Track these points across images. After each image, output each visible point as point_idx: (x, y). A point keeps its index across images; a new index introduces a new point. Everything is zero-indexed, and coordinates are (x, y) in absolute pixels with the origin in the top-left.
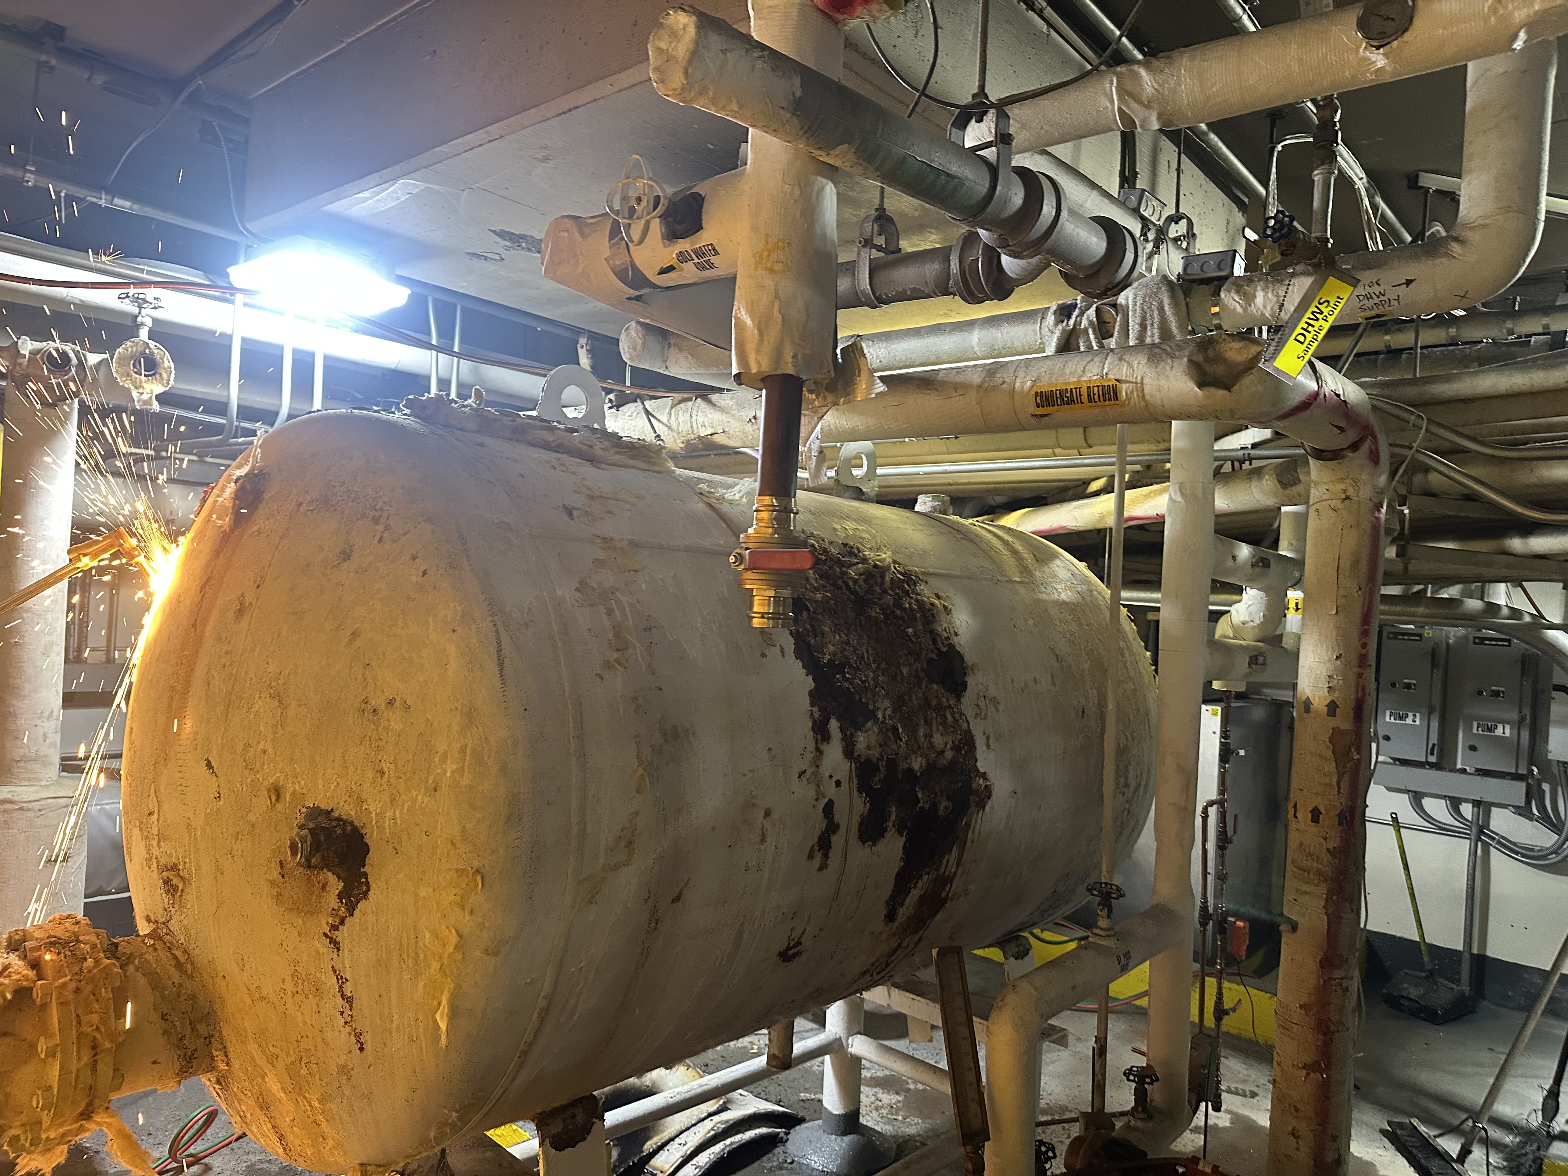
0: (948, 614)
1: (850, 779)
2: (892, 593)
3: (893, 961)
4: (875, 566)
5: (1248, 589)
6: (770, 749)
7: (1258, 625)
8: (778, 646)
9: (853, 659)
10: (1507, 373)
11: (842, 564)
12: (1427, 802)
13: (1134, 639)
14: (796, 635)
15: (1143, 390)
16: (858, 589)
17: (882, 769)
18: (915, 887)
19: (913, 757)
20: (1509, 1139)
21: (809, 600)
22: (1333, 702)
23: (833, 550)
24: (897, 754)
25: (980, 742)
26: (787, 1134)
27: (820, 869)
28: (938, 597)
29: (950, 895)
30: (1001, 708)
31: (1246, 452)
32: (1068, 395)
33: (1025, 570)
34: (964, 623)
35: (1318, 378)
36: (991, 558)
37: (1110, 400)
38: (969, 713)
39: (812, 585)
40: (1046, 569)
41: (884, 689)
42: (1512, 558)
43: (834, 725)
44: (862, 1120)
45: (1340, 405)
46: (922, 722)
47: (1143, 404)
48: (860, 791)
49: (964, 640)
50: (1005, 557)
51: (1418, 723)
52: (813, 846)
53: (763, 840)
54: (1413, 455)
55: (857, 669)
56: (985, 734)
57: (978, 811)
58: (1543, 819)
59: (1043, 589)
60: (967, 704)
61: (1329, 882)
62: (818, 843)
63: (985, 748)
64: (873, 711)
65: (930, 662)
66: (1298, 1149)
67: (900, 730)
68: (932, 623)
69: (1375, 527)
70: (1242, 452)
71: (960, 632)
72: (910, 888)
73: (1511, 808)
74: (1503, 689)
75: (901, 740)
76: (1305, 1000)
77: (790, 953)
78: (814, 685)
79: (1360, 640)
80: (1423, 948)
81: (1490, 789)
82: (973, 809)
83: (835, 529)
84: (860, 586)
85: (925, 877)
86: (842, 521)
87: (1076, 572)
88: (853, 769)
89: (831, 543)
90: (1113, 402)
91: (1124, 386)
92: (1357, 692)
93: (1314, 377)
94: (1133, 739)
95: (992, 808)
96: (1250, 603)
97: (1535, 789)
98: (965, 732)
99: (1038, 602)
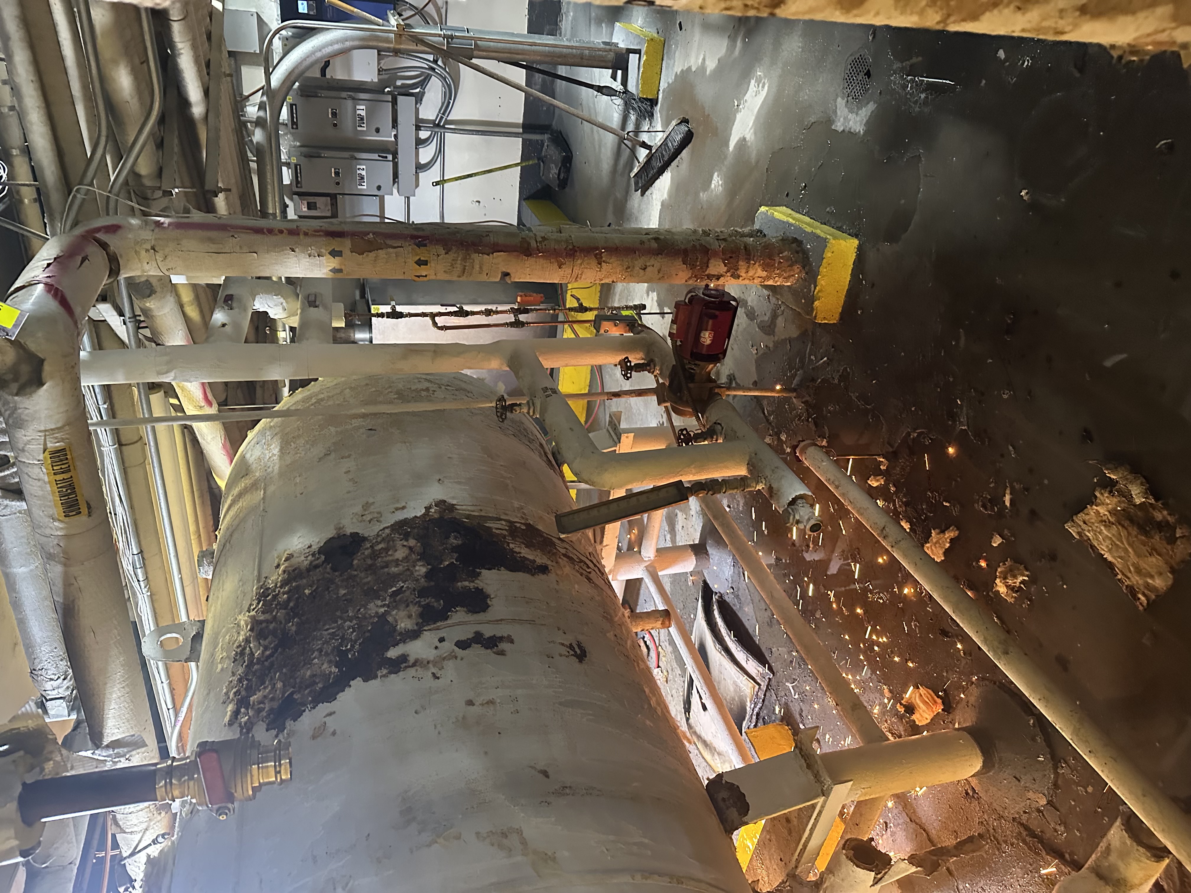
0: (293, 556)
1: (438, 629)
2: (276, 611)
3: (578, 558)
4: (251, 630)
5: (254, 308)
6: (416, 712)
7: (284, 299)
8: (325, 719)
9: (335, 643)
10: (28, 125)
11: (251, 664)
12: (423, 160)
13: (309, 390)
14: (316, 703)
15: (52, 430)
16: (272, 645)
17: (427, 601)
18: (520, 553)
19: (416, 574)
20: (633, 117)
21: (284, 693)
22: (330, 253)
23: (240, 672)
24: (414, 590)
25: (400, 516)
26: (716, 593)
27: (512, 642)
28: (278, 566)
29: (523, 522)
30: (371, 500)
31: (128, 320)
32: (64, 490)
33: (254, 486)
34: (301, 540)
35: (30, 285)
36: (245, 517)
37: (66, 455)
38: (377, 528)
39: (270, 693)
40: (254, 466)
41: (359, 610)
42: (209, 114)
43: (393, 653)
44: (697, 542)
45: (58, 262)
46: (386, 570)
47: (67, 428)
48: (446, 618)
49: (315, 539)
50: (244, 503)
51: (364, 167)
52: (494, 653)
53: (491, 702)
54: (115, 195)
55: (343, 638)
56: (393, 512)
57: (457, 509)
58: (422, 86)
59: (271, 469)
60: (370, 531)
61: (470, 252)
62: (491, 648)
63: (405, 511)
64: (379, 617)
65: (334, 569)
66: (653, 266)
67: (394, 589)
68: (300, 570)
69: (178, 226)
70: (129, 324)
71: (308, 543)
72: (520, 557)
73: (418, 106)
74: (330, 110)
75: (403, 586)
76: (556, 265)
77: (578, 652)
78: (358, 678)
79: (276, 235)
80: (524, 164)
81: (406, 120)
82: (454, 515)
83: (222, 669)
84: (270, 643)
85: (511, 546)
86: (215, 662)
87: (255, 440)
88: (429, 627)
89: (233, 674)
90: (68, 452)
91: (49, 445)
92: (320, 235)
93: (29, 288)
94: (390, 387)
95: (453, 498)
96: (267, 306)
97: (402, 90)
98: (392, 530)
99: (282, 474)
